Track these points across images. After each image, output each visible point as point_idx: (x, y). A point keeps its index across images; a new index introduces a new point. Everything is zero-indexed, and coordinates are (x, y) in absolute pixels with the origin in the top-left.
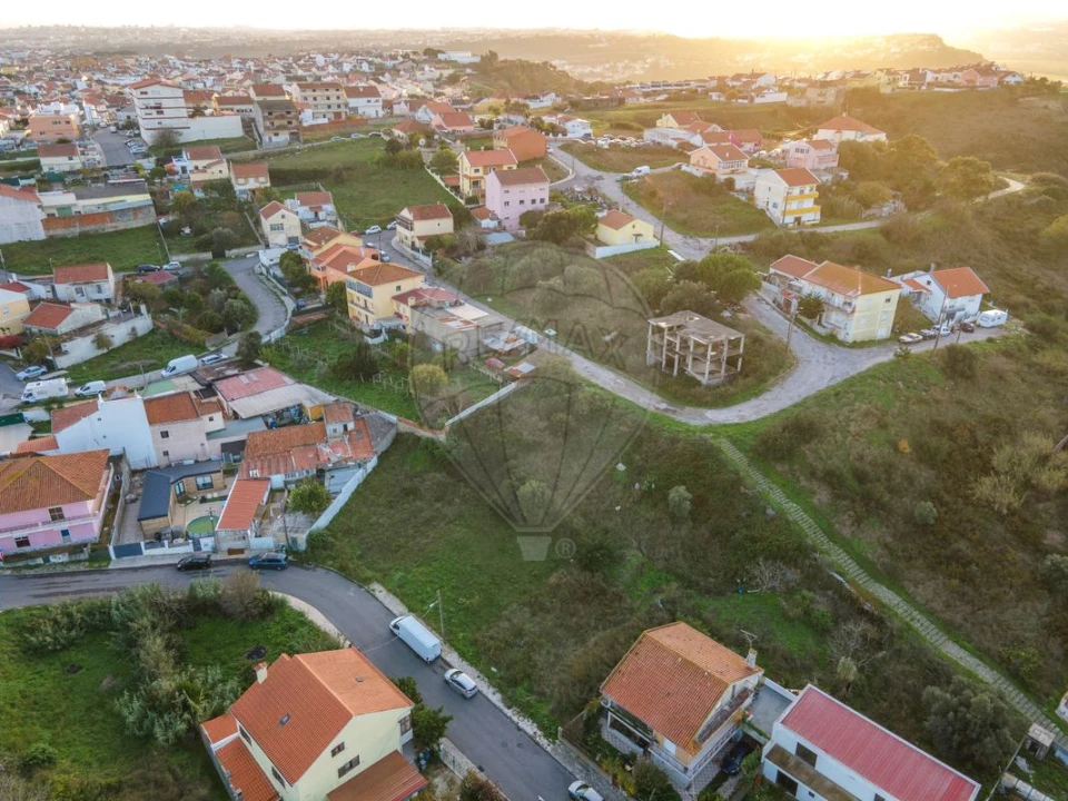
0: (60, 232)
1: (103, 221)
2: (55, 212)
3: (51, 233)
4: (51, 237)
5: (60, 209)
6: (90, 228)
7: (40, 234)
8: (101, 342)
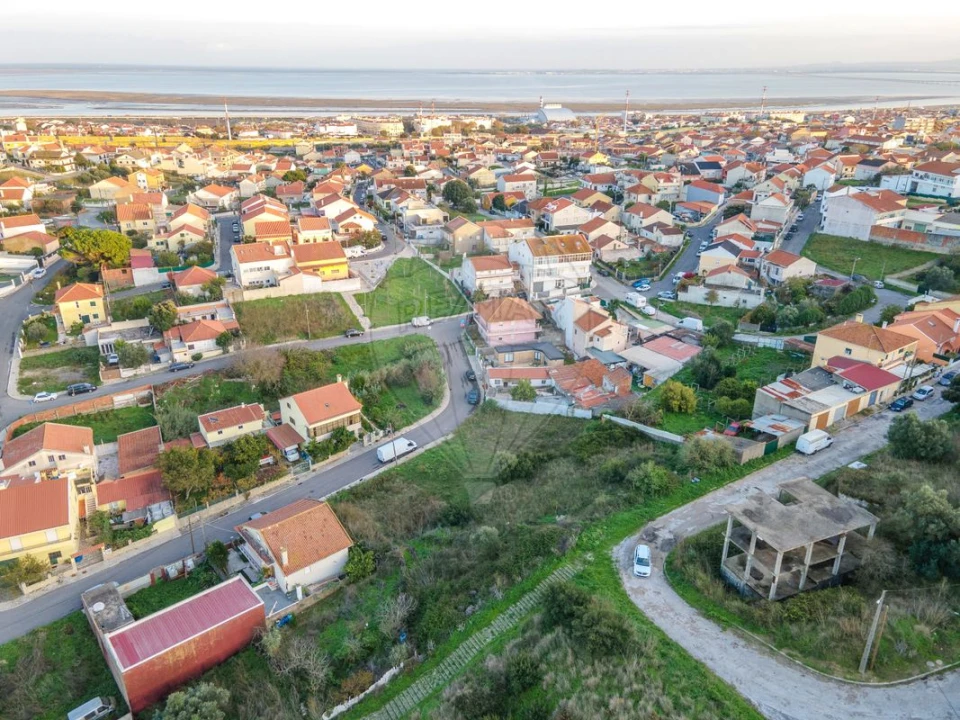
0: (879, 239)
1: (916, 241)
2: (912, 226)
3: (874, 238)
4: (872, 241)
5: (918, 225)
6: (903, 242)
7: (865, 237)
8: (712, 297)
